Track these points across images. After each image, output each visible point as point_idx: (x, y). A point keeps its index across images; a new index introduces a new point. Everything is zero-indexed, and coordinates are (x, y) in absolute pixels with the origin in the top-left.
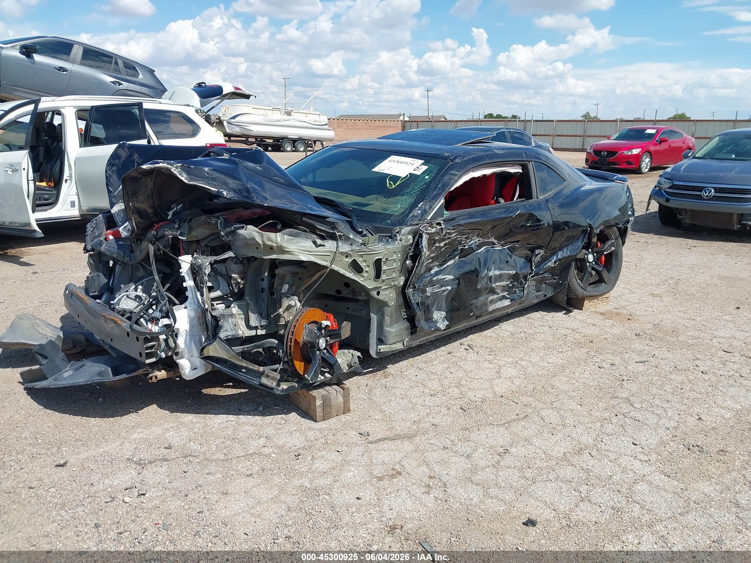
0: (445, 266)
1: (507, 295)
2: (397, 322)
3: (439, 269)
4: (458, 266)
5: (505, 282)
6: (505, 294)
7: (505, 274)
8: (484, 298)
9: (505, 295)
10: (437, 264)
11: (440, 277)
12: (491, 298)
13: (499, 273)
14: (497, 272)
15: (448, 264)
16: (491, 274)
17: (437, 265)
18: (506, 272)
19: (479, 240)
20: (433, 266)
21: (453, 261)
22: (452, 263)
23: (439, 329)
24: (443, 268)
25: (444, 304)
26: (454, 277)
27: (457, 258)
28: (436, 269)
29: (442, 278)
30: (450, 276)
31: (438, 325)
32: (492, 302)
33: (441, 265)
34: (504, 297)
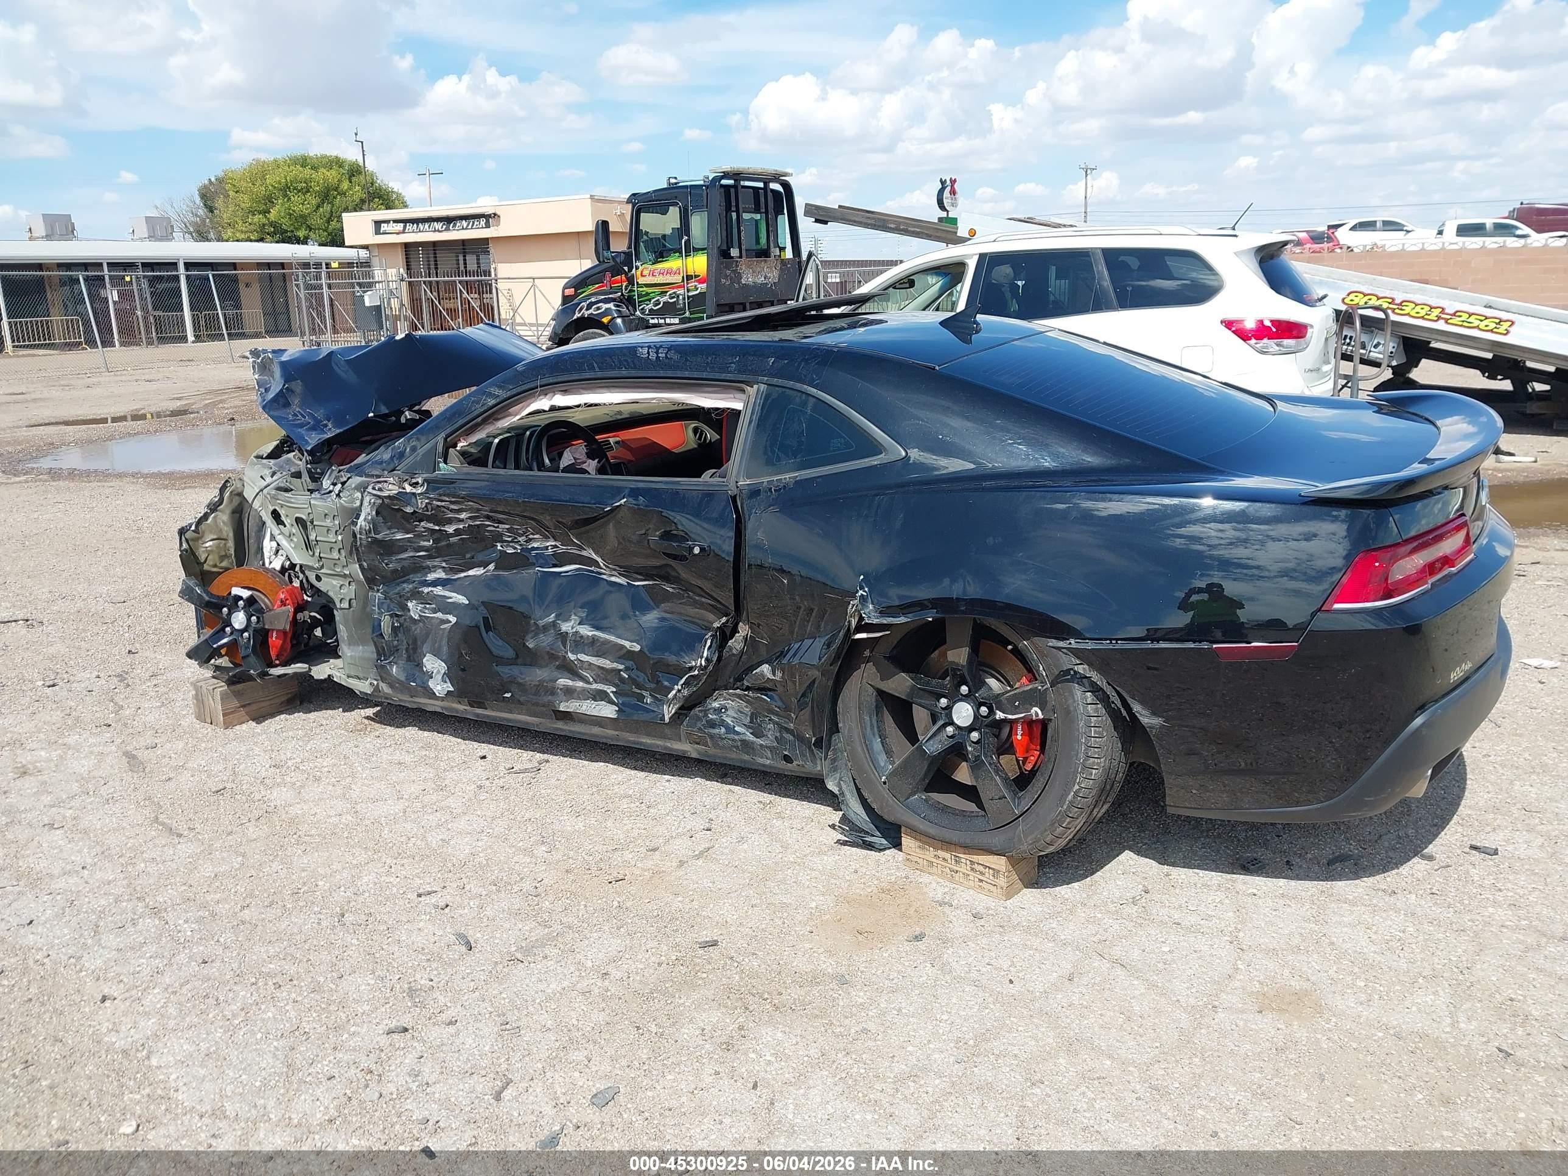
0: (463, 575)
1: (611, 695)
2: (363, 643)
3: (448, 577)
4: (486, 582)
5: (608, 662)
6: (610, 689)
7: (608, 642)
8: (546, 674)
9: (608, 691)
10: (444, 564)
11: (439, 591)
12: (563, 682)
13: (590, 634)
14: (586, 631)
15: (471, 573)
16: (566, 627)
17: (444, 567)
18: (612, 638)
19: (556, 546)
20: (434, 567)
21: (483, 572)
22: (479, 573)
23: (431, 695)
24: (456, 577)
25: (445, 649)
26: (467, 602)
27: (491, 567)
28: (440, 574)
29: (441, 593)
30: (460, 597)
31: (431, 684)
32: (569, 692)
33: (452, 571)
34: (600, 696)
